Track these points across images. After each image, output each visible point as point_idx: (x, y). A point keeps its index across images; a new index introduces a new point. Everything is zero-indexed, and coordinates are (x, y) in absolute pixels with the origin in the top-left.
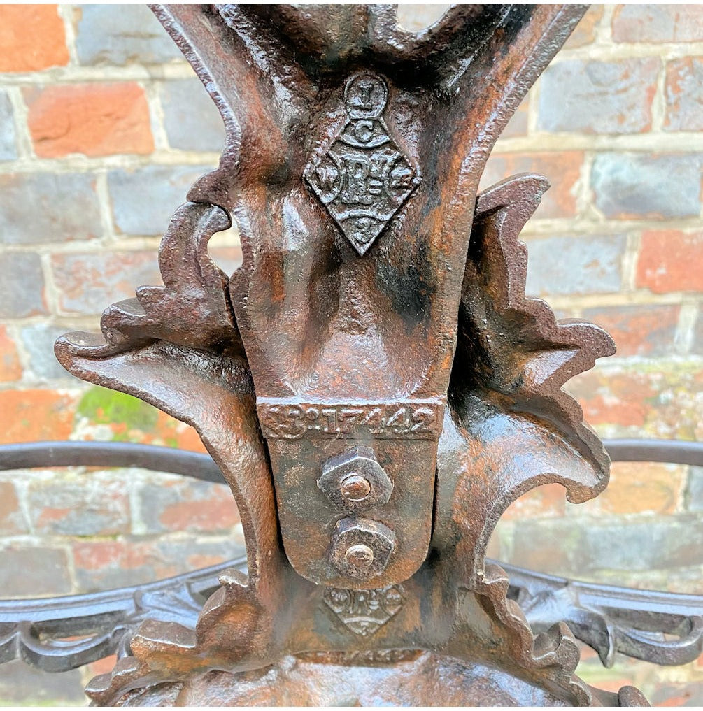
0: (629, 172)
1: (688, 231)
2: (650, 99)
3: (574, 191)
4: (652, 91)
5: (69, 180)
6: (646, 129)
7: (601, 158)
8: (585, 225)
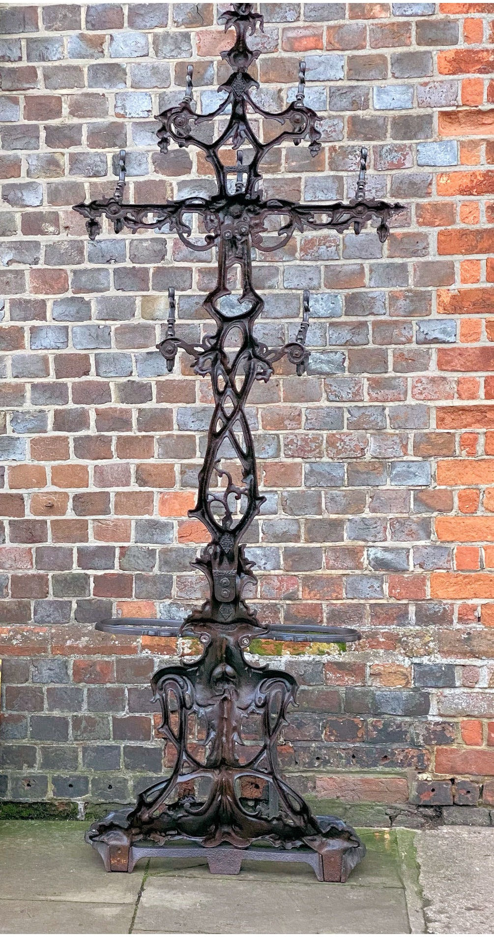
0: (380, 555)
1: (406, 576)
2: (385, 531)
3: (362, 560)
4: (385, 528)
5: (188, 550)
6: (385, 540)
7: (370, 549)
8: (366, 572)
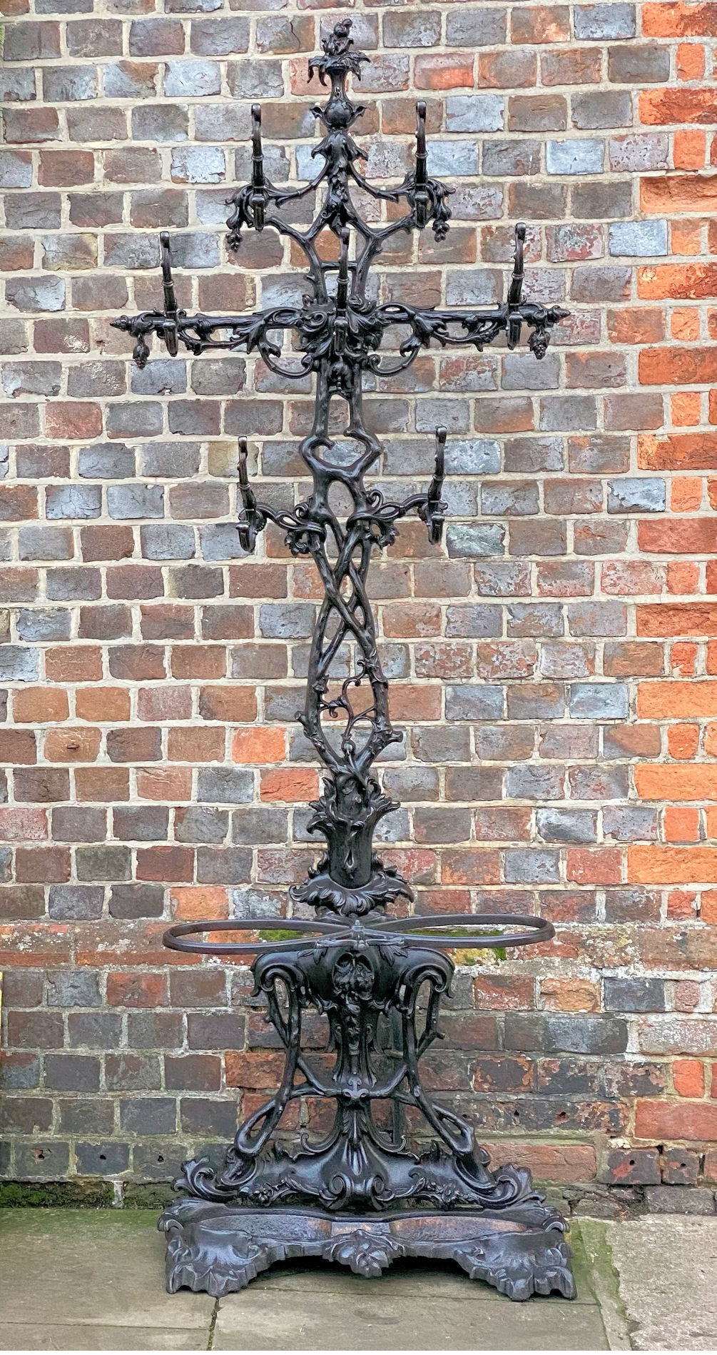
0: (554, 819)
1: (592, 850)
2: (562, 784)
3: (528, 827)
4: (562, 780)
5: (275, 813)
6: (562, 798)
7: (540, 811)
8: (534, 845)
